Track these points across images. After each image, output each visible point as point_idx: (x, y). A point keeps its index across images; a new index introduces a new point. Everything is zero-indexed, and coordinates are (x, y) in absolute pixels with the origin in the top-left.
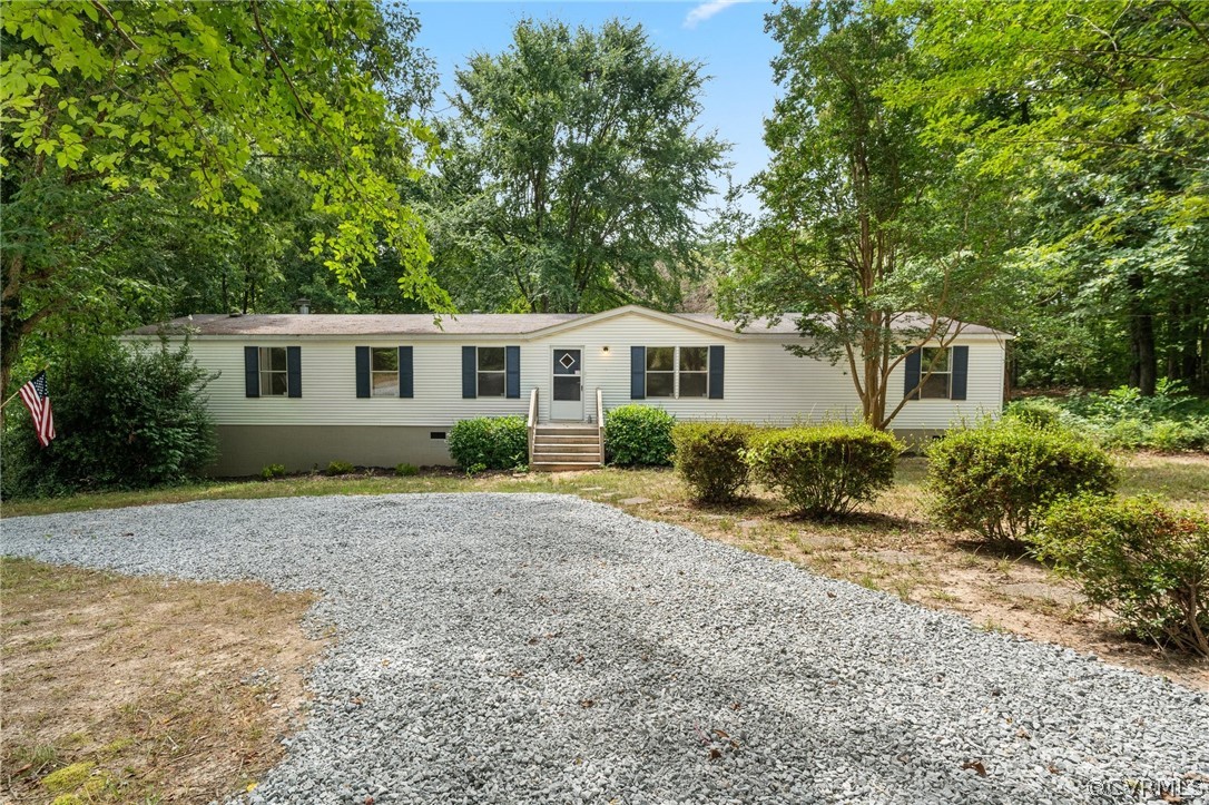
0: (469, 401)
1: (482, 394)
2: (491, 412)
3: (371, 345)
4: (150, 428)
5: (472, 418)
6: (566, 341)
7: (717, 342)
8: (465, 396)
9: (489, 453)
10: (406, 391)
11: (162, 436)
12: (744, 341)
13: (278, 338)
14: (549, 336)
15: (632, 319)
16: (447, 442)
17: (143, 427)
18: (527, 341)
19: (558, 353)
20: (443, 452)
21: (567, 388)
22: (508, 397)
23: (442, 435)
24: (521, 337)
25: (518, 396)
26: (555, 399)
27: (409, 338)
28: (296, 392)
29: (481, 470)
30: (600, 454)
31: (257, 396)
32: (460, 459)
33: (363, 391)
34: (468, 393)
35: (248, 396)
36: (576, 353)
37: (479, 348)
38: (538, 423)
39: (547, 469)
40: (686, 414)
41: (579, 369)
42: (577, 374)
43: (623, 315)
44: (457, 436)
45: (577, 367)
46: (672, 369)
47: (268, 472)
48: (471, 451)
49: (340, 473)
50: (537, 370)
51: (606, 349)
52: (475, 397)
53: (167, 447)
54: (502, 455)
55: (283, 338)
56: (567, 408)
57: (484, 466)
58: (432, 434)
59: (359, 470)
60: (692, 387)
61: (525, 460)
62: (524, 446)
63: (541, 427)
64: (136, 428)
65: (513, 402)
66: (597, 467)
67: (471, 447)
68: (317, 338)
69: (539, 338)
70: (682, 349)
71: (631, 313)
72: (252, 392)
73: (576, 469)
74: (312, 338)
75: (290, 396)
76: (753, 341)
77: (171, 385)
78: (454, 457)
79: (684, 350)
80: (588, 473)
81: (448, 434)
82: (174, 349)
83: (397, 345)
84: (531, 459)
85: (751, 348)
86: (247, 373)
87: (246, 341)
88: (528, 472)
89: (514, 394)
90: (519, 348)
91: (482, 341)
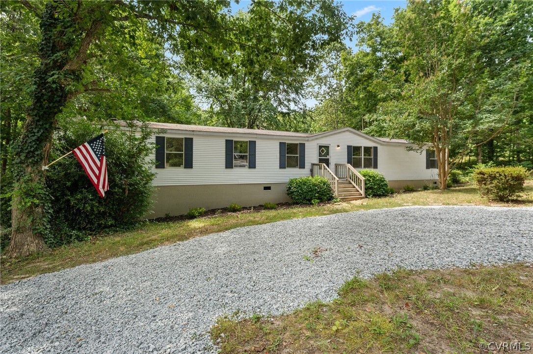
0: (282, 170)
1: (288, 167)
2: (293, 175)
3: (235, 139)
6: (324, 142)
7: (375, 145)
8: (280, 167)
10: (252, 165)
12: (384, 145)
13: (180, 132)
14: (317, 139)
15: (348, 134)
18: (308, 141)
19: (320, 147)
22: (300, 168)
23: (269, 188)
24: (305, 139)
25: (304, 168)
27: (255, 136)
28: (189, 165)
31: (163, 167)
33: (229, 165)
34: (282, 166)
35: (157, 167)
36: (327, 148)
37: (288, 144)
41: (328, 155)
42: (328, 157)
43: (344, 131)
45: (327, 153)
46: (361, 156)
50: (312, 155)
51: (338, 146)
52: (285, 168)
55: (184, 132)
57: (318, 201)
58: (264, 187)
60: (368, 164)
65: (302, 170)
66: (362, 198)
68: (205, 133)
69: (313, 139)
71: (347, 131)
74: (201, 133)
75: (185, 168)
76: (386, 145)
79: (365, 148)
81: (272, 188)
83: (248, 140)
85: (385, 148)
87: (159, 133)
89: (302, 166)
90: (304, 144)
91: (289, 140)
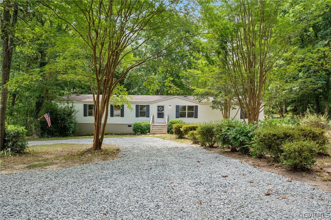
0: (137, 118)
1: (140, 116)
2: (142, 121)
4: (66, 123)
5: (138, 122)
6: (161, 104)
7: (196, 105)
8: (136, 117)
9: (141, 130)
10: (122, 115)
11: (69, 125)
12: (203, 104)
13: (92, 102)
14: (157, 102)
15: (176, 99)
16: (132, 128)
17: (65, 123)
18: (151, 104)
19: (158, 107)
20: (131, 130)
21: (160, 115)
22: (147, 117)
23: (131, 126)
24: (150, 103)
25: (149, 117)
26: (158, 118)
29: (140, 134)
30: (167, 131)
31: (86, 116)
32: (135, 131)
33: (112, 115)
35: (84, 116)
36: (163, 107)
37: (140, 105)
38: (153, 123)
39: (154, 134)
40: (188, 122)
42: (163, 112)
44: (134, 126)
45: (163, 110)
46: (186, 111)
47: (91, 134)
48: (137, 130)
49: (107, 134)
50: (153, 111)
51: (170, 106)
52: (139, 117)
53: (70, 128)
54: (144, 131)
56: (160, 120)
57: (140, 133)
58: (128, 126)
59: (111, 134)
60: (190, 115)
61: (149, 132)
62: (149, 129)
63: (154, 124)
64: (64, 123)
65: (148, 118)
66: (165, 134)
67: (137, 129)
69: (154, 103)
70: (188, 106)
71: (176, 97)
72: (85, 115)
73: (161, 134)
77: (69, 114)
78: (133, 131)
80: (163, 135)
81: (132, 126)
82: (70, 105)
84: (151, 131)
85: (204, 106)
86: (84, 110)
87: (84, 103)
88: (150, 134)
89: (148, 116)
90: (149, 105)
91: (140, 104)
